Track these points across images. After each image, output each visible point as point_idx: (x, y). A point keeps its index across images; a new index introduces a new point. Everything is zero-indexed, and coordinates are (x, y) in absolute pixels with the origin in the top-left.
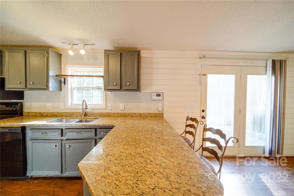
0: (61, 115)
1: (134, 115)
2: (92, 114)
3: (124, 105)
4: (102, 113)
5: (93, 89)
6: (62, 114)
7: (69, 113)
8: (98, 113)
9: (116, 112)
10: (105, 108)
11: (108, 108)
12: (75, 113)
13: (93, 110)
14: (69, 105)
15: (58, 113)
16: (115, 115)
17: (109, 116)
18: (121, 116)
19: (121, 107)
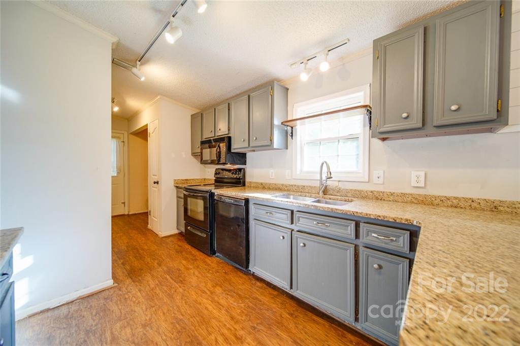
0: (286, 189)
1: (462, 204)
2: (338, 192)
3: (425, 174)
4: (361, 191)
5: (339, 141)
6: (288, 188)
7: (298, 186)
8: (351, 190)
9: (398, 190)
10: (367, 181)
11: (375, 180)
12: (307, 186)
13: (340, 183)
14: (298, 173)
15: (282, 185)
16: (396, 198)
17: (377, 199)
18: (412, 202)
19: (414, 179)
